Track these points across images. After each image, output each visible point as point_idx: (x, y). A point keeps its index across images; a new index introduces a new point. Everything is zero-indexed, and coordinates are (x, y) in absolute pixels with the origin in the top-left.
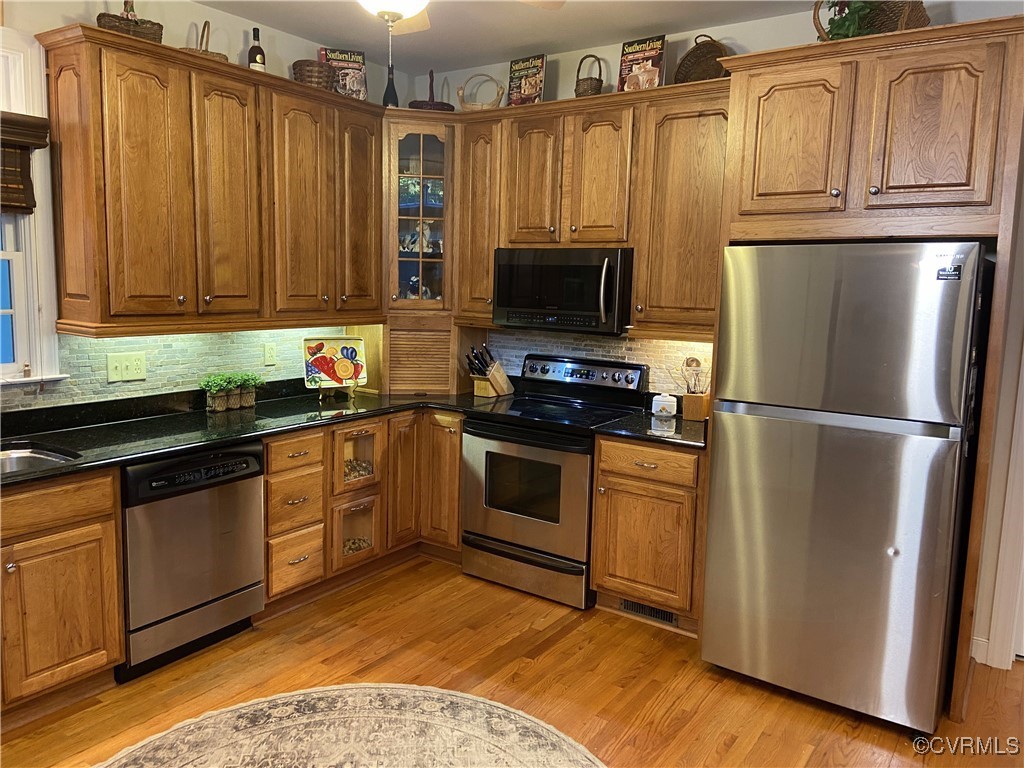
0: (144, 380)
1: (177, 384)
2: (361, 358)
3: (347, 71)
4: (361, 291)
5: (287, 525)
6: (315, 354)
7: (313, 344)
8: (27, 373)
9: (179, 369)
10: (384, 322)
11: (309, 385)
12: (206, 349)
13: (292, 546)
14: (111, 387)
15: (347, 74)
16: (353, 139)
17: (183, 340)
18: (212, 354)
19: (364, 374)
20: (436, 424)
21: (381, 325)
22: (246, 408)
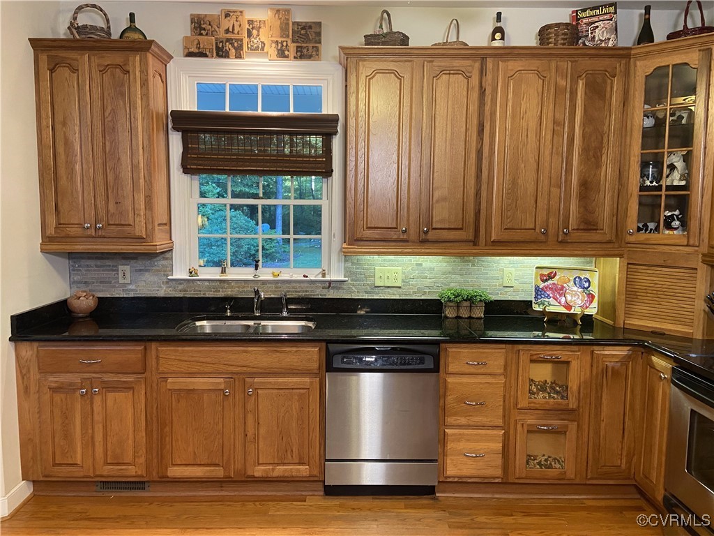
0: (400, 287)
1: (425, 293)
2: (594, 289)
3: (597, 24)
4: (589, 224)
5: (463, 421)
6: (546, 280)
7: (546, 272)
8: (324, 275)
9: (428, 282)
10: (621, 256)
11: (536, 308)
12: (449, 269)
13: (468, 440)
14: (377, 290)
15: (597, 27)
16: (587, 85)
17: (431, 261)
18: (454, 273)
19: (595, 304)
20: (652, 366)
21: (618, 259)
22: (474, 318)
